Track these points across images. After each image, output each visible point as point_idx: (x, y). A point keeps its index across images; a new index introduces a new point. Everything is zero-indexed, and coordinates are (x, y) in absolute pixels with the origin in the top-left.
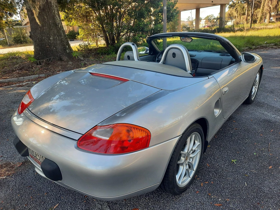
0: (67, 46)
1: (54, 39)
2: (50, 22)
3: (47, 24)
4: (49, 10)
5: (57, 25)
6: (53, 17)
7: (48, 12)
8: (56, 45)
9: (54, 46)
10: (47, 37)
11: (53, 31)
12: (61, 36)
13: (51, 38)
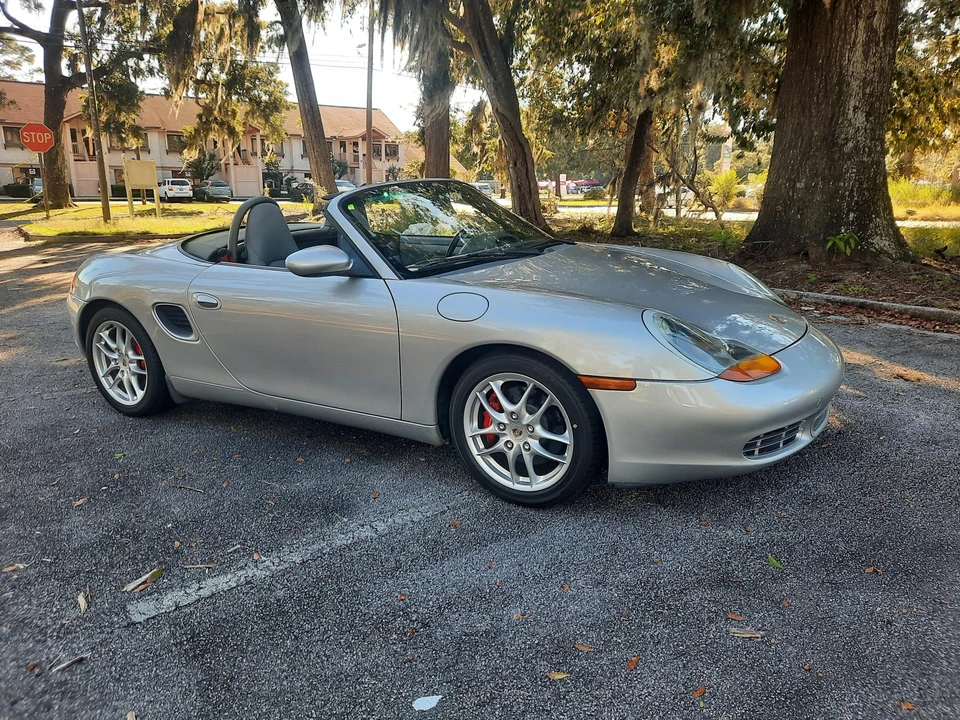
0: (852, 215)
1: (807, 187)
2: (816, 133)
3: (802, 141)
4: (826, 97)
5: (835, 144)
6: (832, 118)
7: (818, 105)
8: (807, 207)
9: (799, 209)
10: (789, 179)
11: (815, 164)
12: (839, 177)
13: (798, 185)
